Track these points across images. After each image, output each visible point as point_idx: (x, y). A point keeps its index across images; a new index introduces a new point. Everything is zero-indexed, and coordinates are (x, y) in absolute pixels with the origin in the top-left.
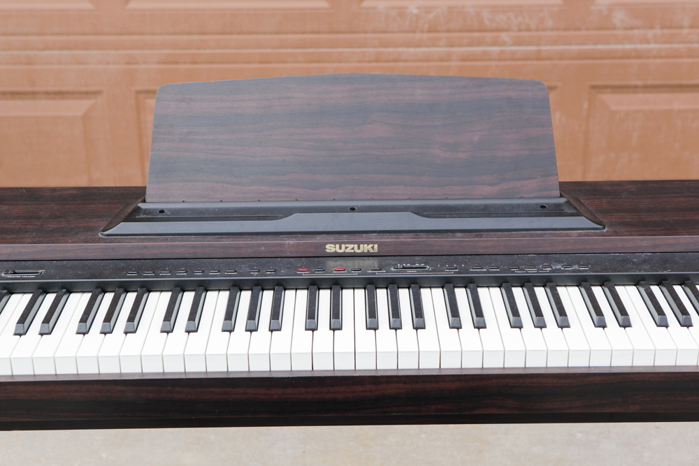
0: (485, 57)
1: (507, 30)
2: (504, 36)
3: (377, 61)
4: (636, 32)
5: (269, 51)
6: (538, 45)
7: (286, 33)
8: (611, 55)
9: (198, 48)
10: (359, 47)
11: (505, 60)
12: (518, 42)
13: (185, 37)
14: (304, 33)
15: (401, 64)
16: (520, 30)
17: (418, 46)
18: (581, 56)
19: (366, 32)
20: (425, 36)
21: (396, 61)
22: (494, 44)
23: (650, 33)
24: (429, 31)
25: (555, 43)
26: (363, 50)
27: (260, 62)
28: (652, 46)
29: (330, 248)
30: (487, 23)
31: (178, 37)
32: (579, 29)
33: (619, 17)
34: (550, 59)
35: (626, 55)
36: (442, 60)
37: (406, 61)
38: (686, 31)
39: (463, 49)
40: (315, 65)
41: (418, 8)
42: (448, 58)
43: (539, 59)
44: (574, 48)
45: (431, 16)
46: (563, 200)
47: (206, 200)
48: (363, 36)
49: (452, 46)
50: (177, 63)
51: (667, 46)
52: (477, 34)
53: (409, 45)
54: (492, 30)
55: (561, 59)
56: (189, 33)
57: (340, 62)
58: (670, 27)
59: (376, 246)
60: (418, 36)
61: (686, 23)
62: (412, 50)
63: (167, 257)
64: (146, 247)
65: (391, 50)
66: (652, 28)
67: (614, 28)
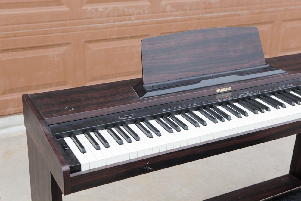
0: (126, 25)
1: (133, 15)
2: (132, 17)
3: (88, 30)
4: (174, 13)
5: (46, 29)
6: (143, 19)
7: (53, 21)
8: (166, 22)
9: (17, 31)
10: (81, 25)
11: (133, 26)
12: (137, 19)
13: (11, 26)
14: (60, 21)
15: (97, 30)
16: (137, 15)
17: (103, 23)
18: (157, 23)
19: (84, 19)
20: (105, 19)
21: (95, 29)
22: (129, 20)
23: (178, 13)
24: (107, 17)
25: (149, 18)
26: (83, 26)
27: (43, 34)
28: (179, 17)
29: (218, 91)
30: (126, 12)
31: (8, 26)
32: (156, 13)
33: (169, 8)
34: (148, 24)
35: (171, 21)
36: (111, 28)
37: (99, 29)
38: (188, 12)
39: (119, 23)
40: (65, 33)
41: (103, 8)
42: (113, 27)
43: (144, 25)
44: (155, 20)
45: (107, 11)
46: (268, 65)
47: (164, 81)
48: (82, 20)
49: (115, 22)
50: (8, 37)
51: (183, 17)
52: (123, 17)
53: (99, 23)
54: (128, 15)
55: (151, 24)
56: (13, 24)
57: (74, 31)
58: (184, 11)
59: (231, 88)
60: (103, 19)
61: (188, 9)
62: (101, 25)
63: (168, 102)
64: (161, 100)
65: (93, 25)
66: (178, 11)
67: (167, 12)
